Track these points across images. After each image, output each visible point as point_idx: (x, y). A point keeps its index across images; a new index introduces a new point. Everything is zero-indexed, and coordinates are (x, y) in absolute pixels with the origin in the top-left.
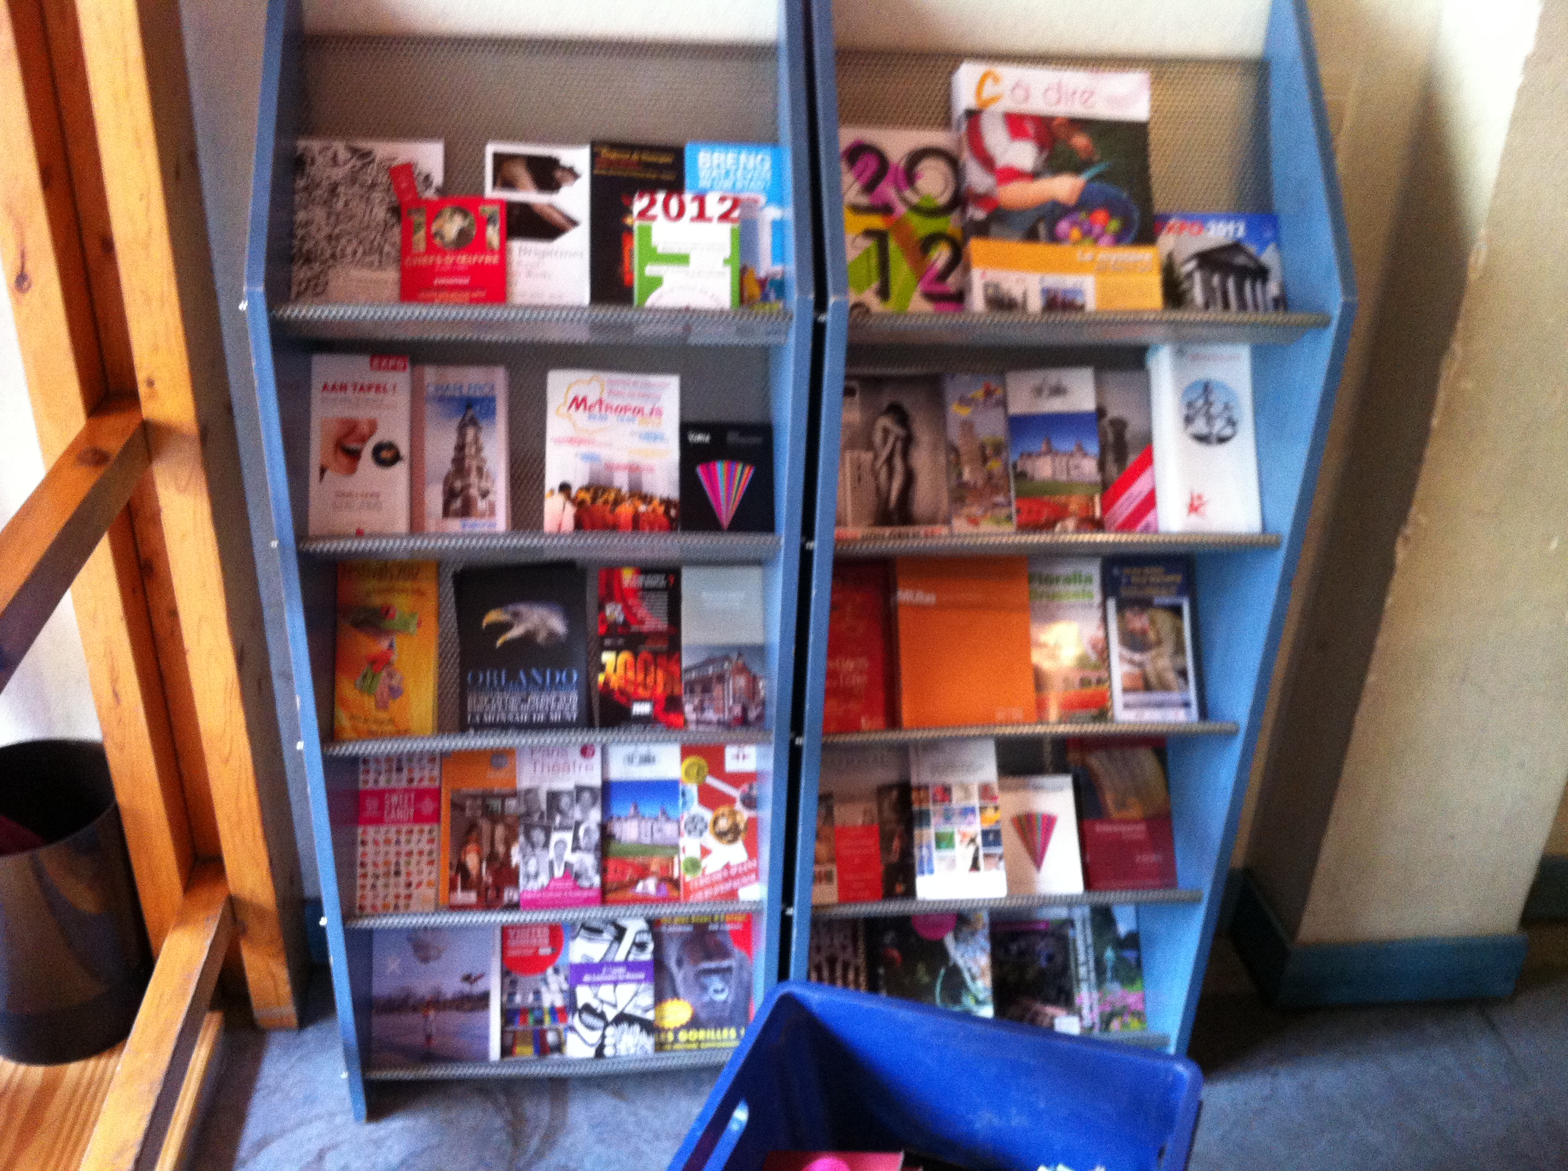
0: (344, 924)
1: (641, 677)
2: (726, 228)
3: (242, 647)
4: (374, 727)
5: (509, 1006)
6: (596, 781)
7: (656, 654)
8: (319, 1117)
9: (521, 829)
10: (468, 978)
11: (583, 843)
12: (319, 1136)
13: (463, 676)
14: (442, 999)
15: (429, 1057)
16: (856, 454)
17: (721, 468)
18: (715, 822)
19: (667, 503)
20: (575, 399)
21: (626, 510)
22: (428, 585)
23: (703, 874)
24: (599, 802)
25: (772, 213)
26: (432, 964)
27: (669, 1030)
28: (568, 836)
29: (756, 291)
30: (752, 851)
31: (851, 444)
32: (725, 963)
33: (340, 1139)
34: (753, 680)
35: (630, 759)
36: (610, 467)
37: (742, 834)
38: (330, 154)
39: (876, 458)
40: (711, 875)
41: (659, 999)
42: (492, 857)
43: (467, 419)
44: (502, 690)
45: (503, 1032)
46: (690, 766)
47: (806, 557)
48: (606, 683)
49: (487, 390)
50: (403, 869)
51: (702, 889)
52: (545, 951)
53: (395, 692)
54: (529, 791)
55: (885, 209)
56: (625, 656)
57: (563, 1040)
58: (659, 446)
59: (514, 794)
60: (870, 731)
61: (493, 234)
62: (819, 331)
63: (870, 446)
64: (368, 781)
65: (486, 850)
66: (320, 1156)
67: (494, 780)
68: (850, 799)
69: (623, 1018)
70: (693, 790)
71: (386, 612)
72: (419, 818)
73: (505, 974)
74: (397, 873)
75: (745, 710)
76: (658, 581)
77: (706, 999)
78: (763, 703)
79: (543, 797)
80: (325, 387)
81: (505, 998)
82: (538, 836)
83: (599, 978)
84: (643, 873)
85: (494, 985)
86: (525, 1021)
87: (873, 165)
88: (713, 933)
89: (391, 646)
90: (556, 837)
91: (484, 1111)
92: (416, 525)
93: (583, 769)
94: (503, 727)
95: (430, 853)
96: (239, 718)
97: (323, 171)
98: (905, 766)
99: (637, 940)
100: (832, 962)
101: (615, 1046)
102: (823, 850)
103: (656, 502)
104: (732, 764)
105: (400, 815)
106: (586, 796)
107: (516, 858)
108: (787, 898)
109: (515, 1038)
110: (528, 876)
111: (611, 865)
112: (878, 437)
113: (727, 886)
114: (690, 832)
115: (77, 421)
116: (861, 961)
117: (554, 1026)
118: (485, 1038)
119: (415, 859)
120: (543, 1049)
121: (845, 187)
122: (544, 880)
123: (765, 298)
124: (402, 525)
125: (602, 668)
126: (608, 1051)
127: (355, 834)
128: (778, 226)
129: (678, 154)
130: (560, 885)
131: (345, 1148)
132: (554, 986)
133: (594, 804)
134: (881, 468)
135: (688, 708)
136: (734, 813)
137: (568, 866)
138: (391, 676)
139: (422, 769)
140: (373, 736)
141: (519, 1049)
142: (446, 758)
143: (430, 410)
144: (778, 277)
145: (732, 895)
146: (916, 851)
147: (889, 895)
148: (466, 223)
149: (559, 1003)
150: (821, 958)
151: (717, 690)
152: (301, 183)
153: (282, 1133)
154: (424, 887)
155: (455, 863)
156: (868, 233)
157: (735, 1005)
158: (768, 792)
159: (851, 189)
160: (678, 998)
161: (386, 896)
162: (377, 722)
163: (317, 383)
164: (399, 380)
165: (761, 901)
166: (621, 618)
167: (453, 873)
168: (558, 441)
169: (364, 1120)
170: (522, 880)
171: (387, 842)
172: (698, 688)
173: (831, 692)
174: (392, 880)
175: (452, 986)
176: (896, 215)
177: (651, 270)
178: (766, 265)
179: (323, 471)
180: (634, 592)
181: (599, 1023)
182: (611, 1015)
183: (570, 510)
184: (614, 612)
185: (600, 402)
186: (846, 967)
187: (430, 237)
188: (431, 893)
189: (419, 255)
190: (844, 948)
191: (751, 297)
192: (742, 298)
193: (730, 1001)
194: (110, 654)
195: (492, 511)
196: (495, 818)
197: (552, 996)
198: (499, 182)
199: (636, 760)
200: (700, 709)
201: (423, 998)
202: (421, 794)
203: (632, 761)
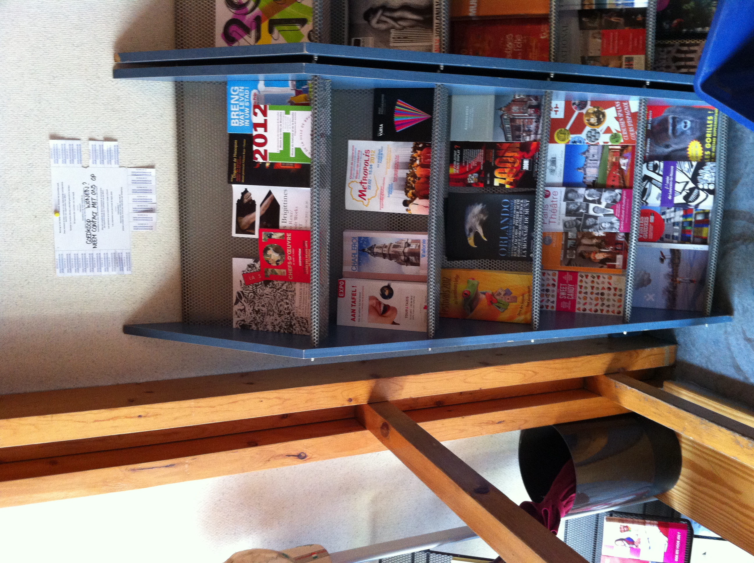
0: (627, 323)
1: (509, 165)
2: (270, 113)
3: (480, 363)
4: (526, 304)
5: (680, 240)
6: (563, 189)
7: (496, 156)
8: (726, 339)
9: (585, 230)
10: (662, 260)
11: (597, 198)
12: (737, 339)
13: (501, 258)
14: (671, 274)
15: (702, 282)
16: (392, 40)
17: (397, 118)
18: (592, 125)
19: (415, 149)
20: (360, 196)
21: (418, 171)
22: (454, 273)
23: (621, 132)
24: (575, 189)
25: (261, 85)
26: (651, 278)
27: (703, 153)
28: (592, 206)
29: (302, 96)
30: (610, 104)
31: (386, 43)
32: (671, 121)
33: (740, 330)
34: (514, 101)
35: (553, 171)
36: (395, 179)
37: (600, 110)
38: (239, 312)
39: (393, 28)
40: (621, 128)
41: (686, 158)
42: (599, 246)
43: (369, 251)
44: (511, 239)
45: (694, 243)
46: (559, 139)
47: (449, 70)
48: (510, 184)
49: (354, 241)
50: (600, 291)
51: (629, 133)
52: (652, 219)
53: (508, 292)
54: (565, 225)
55: (258, 20)
56: (496, 173)
57: (702, 211)
58: (385, 152)
59: (566, 233)
60: (550, 33)
61: (277, 236)
62: (323, 60)
63: (387, 31)
64: (552, 306)
65: (595, 249)
66: (748, 340)
67: (557, 243)
68: (585, 46)
69: (694, 179)
70: (572, 137)
71: (466, 295)
72: (574, 282)
73: (662, 241)
74: (602, 294)
75: (531, 107)
76: (457, 154)
77: (689, 132)
78: (528, 96)
79: (569, 218)
80: (353, 320)
81: (675, 241)
82: (590, 221)
83: (671, 191)
84: (616, 165)
85: (667, 246)
86: (690, 231)
87: (233, 28)
88: (652, 127)
89: (484, 294)
90: (591, 212)
91: (735, 254)
92: (423, 280)
93: (555, 197)
94: (530, 239)
95: (594, 277)
96: (515, 366)
97: (248, 316)
98: (571, 13)
99: (652, 169)
100: (676, 60)
101: (709, 184)
102: (613, 63)
103: (415, 155)
104: (561, 115)
105: (571, 291)
106: (570, 195)
107: (601, 233)
108: (640, 84)
109: (697, 237)
110: (612, 228)
111: (611, 183)
112: (383, 26)
113: (629, 118)
114: (597, 139)
115: (368, 434)
116: (677, 43)
117: (694, 216)
118: (695, 252)
119: (595, 285)
120: (706, 222)
121: (246, 44)
122: (614, 219)
123: (306, 91)
124: (422, 287)
125: (502, 186)
126: (711, 187)
127: (579, 314)
128: (268, 83)
129: (233, 137)
130: (618, 211)
131: (745, 328)
132: (672, 215)
133: (576, 192)
134: (399, 25)
135: (528, 139)
136: (588, 114)
137: (607, 206)
138: (499, 294)
139: (548, 279)
140: (530, 304)
141: (704, 235)
142: (544, 268)
143: (365, 269)
144: (294, 83)
145: (634, 116)
146: (620, 7)
147: (643, 24)
148: (271, 248)
149: (682, 213)
150: (673, 65)
151: (518, 122)
152: (254, 327)
153: (733, 358)
154: (611, 281)
155: (600, 265)
156: (271, 31)
157: (694, 116)
158: (577, 95)
159: (249, 40)
160: (688, 148)
161: (614, 301)
162: (523, 302)
163: (351, 324)
164: (350, 284)
165: (641, 100)
166: (476, 175)
167: (606, 266)
168: (382, 206)
169: (732, 317)
170: (614, 231)
171: (585, 298)
172: (517, 133)
173: (525, 57)
174: (606, 296)
175: (665, 268)
176: (260, 14)
177: (292, 154)
178: (289, 90)
179: (394, 323)
180: (461, 167)
181: (696, 191)
182: (691, 185)
183: (417, 201)
184: (472, 178)
185: (361, 183)
186: (679, 51)
187: (278, 267)
188: (614, 278)
189: (288, 273)
190: (669, 52)
191: (306, 99)
192: (305, 104)
193: (691, 119)
194: (480, 424)
195: (417, 241)
196: (578, 243)
197: (678, 216)
198: (250, 231)
199: (554, 168)
200: (529, 132)
201: (670, 284)
202: (561, 280)
203: (554, 170)
